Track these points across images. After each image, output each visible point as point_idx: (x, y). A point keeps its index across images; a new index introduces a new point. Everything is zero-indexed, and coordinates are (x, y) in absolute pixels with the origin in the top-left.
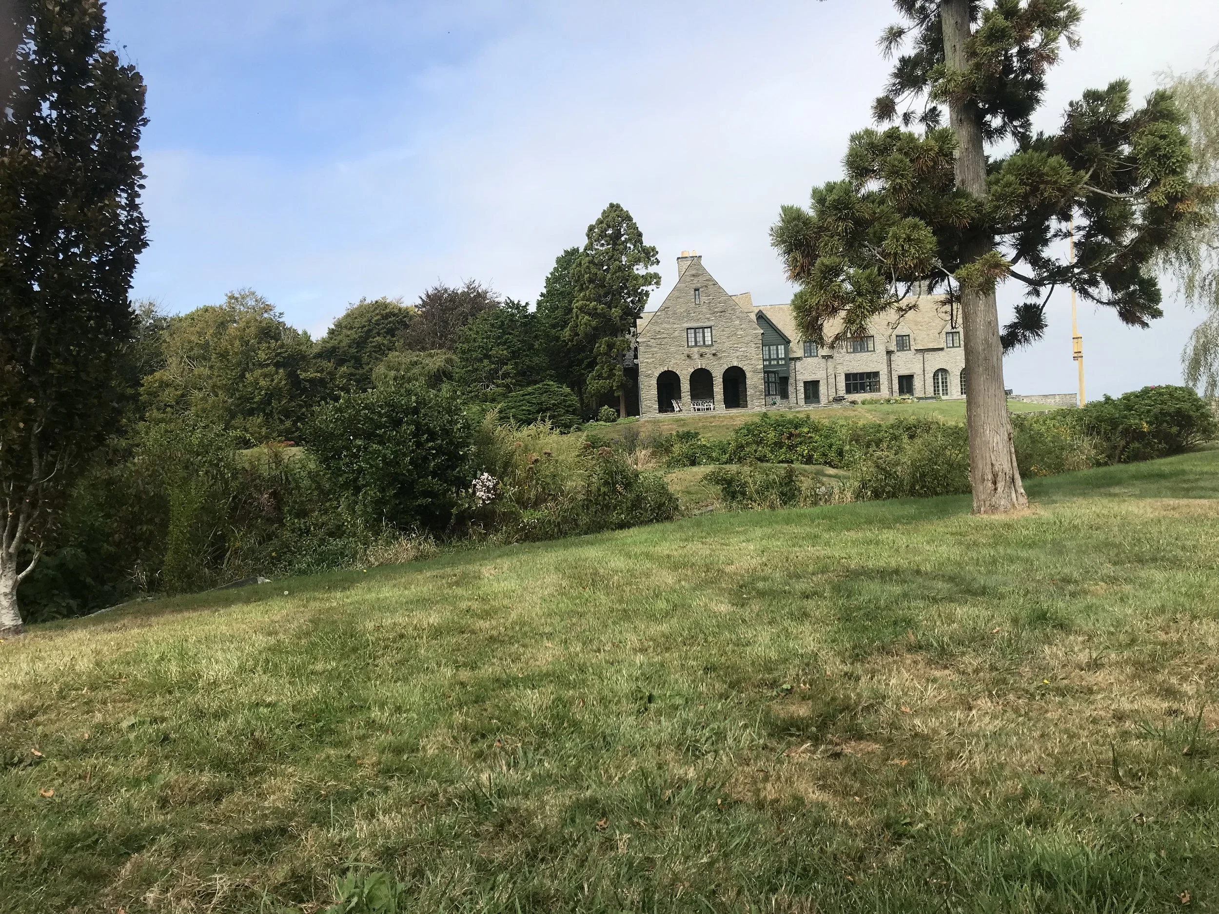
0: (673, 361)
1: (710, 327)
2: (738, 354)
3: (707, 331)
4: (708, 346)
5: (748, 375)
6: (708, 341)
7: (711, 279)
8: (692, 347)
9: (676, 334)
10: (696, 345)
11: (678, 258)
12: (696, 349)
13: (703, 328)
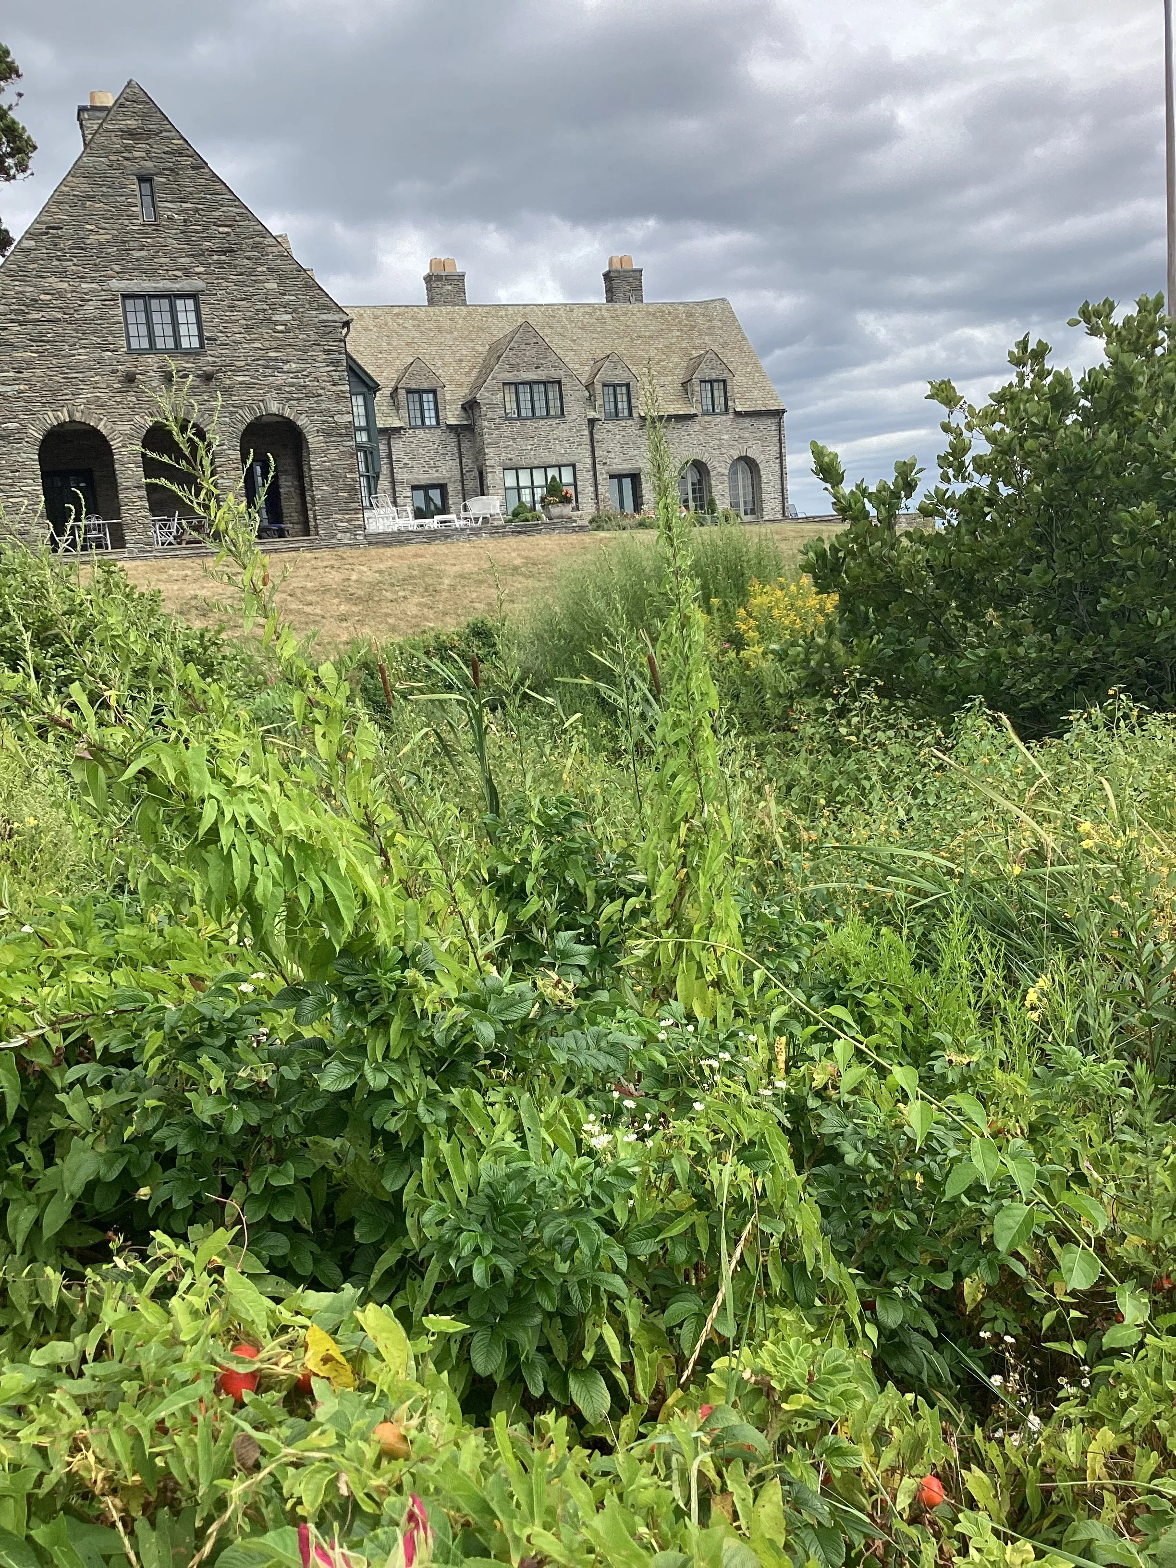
0: (87, 394)
1: (193, 296)
2: (280, 379)
3: (185, 309)
4: (189, 353)
5: (314, 440)
6: (188, 340)
7: (185, 150)
8: (141, 352)
9: (90, 308)
10: (152, 348)
11: (82, 109)
12: (152, 360)
13: (172, 297)
